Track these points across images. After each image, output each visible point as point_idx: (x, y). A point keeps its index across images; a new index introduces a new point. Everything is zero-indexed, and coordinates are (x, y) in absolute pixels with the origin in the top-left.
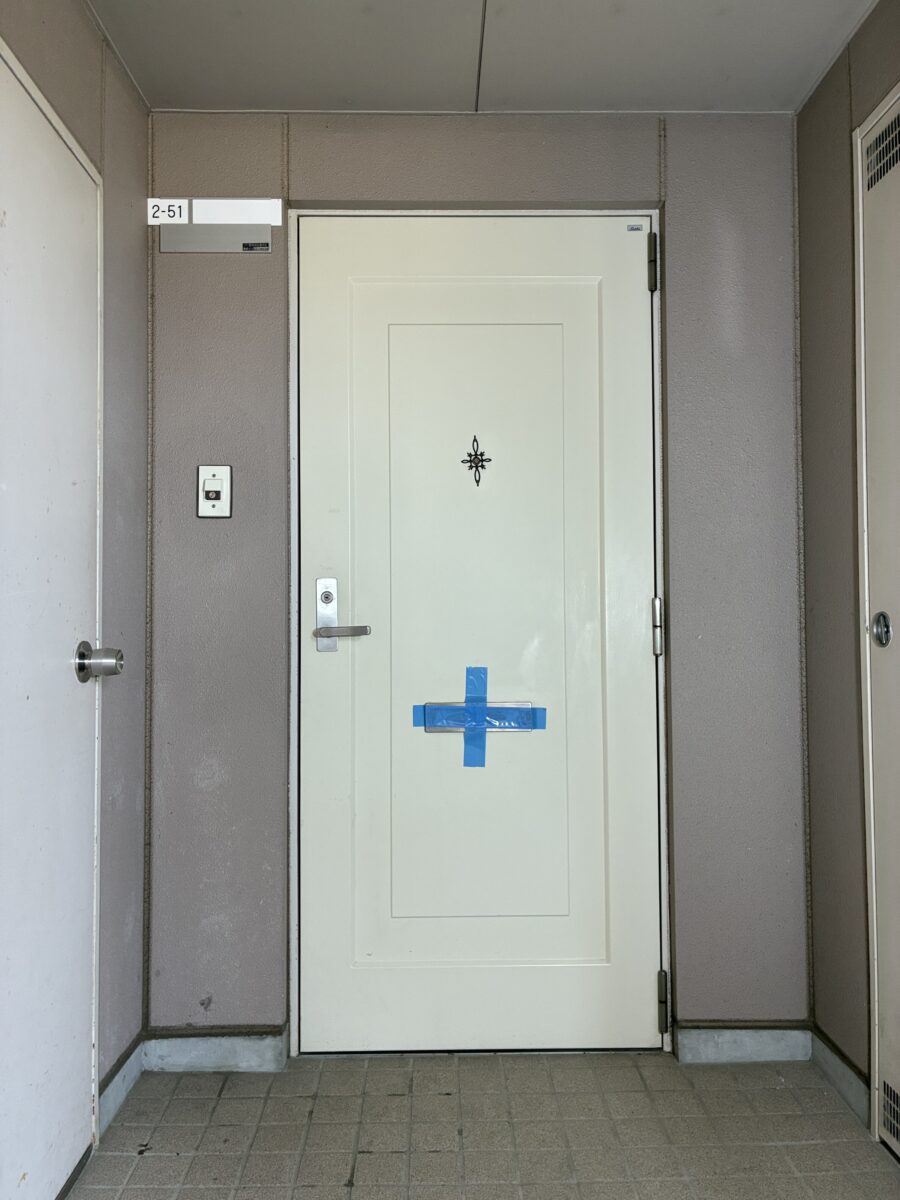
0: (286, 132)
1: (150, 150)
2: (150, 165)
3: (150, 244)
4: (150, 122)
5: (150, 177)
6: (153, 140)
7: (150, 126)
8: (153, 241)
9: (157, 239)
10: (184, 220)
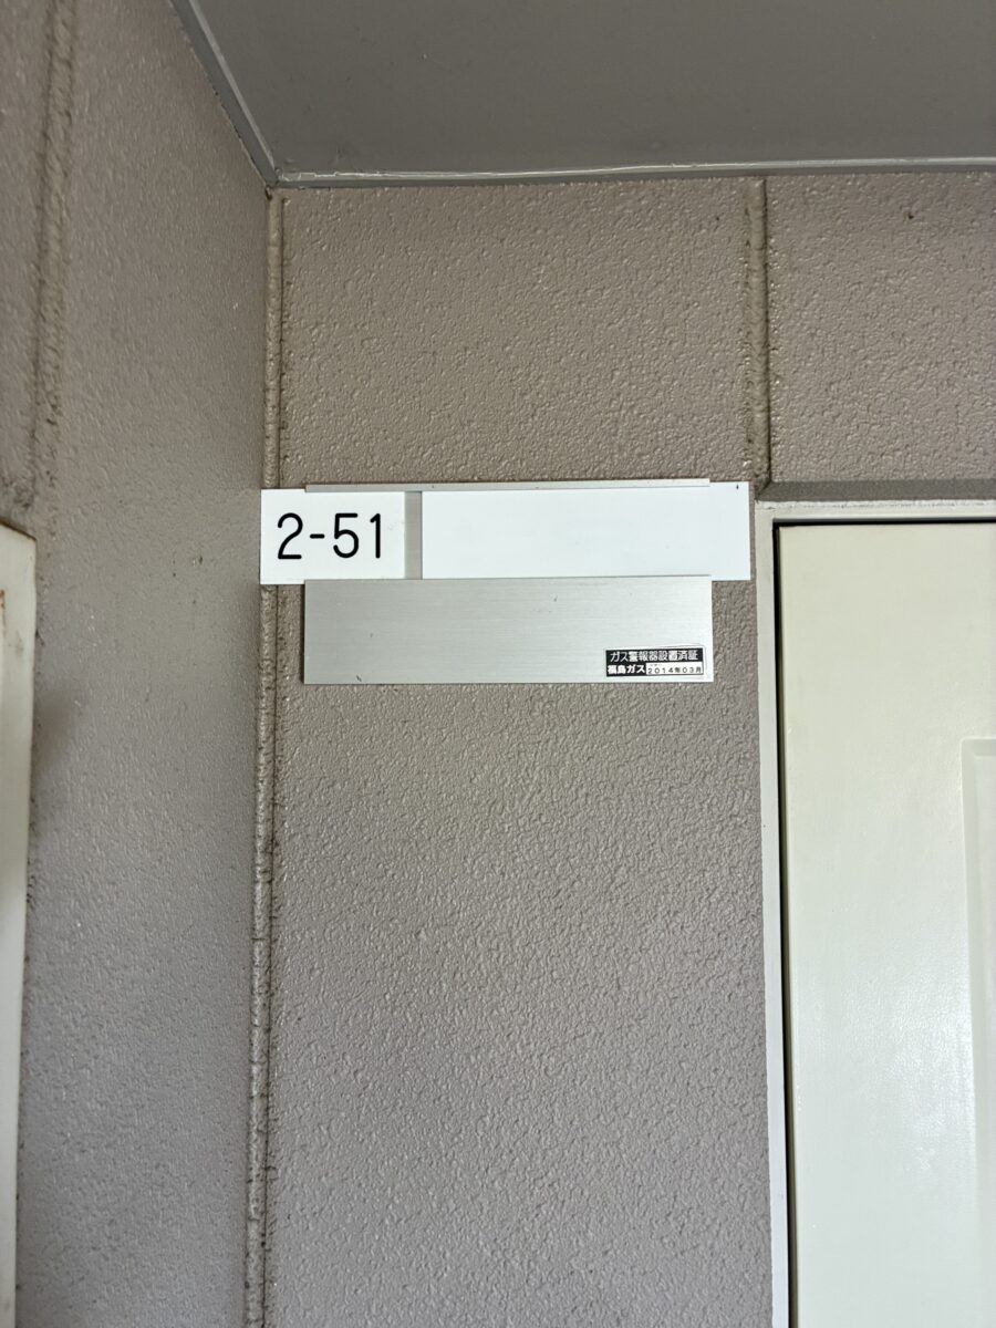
0: (756, 240)
1: (273, 318)
2: (271, 367)
3: (267, 649)
4: (273, 221)
5: (271, 414)
6: (283, 284)
7: (274, 236)
8: (278, 641)
9: (292, 636)
10: (392, 565)
